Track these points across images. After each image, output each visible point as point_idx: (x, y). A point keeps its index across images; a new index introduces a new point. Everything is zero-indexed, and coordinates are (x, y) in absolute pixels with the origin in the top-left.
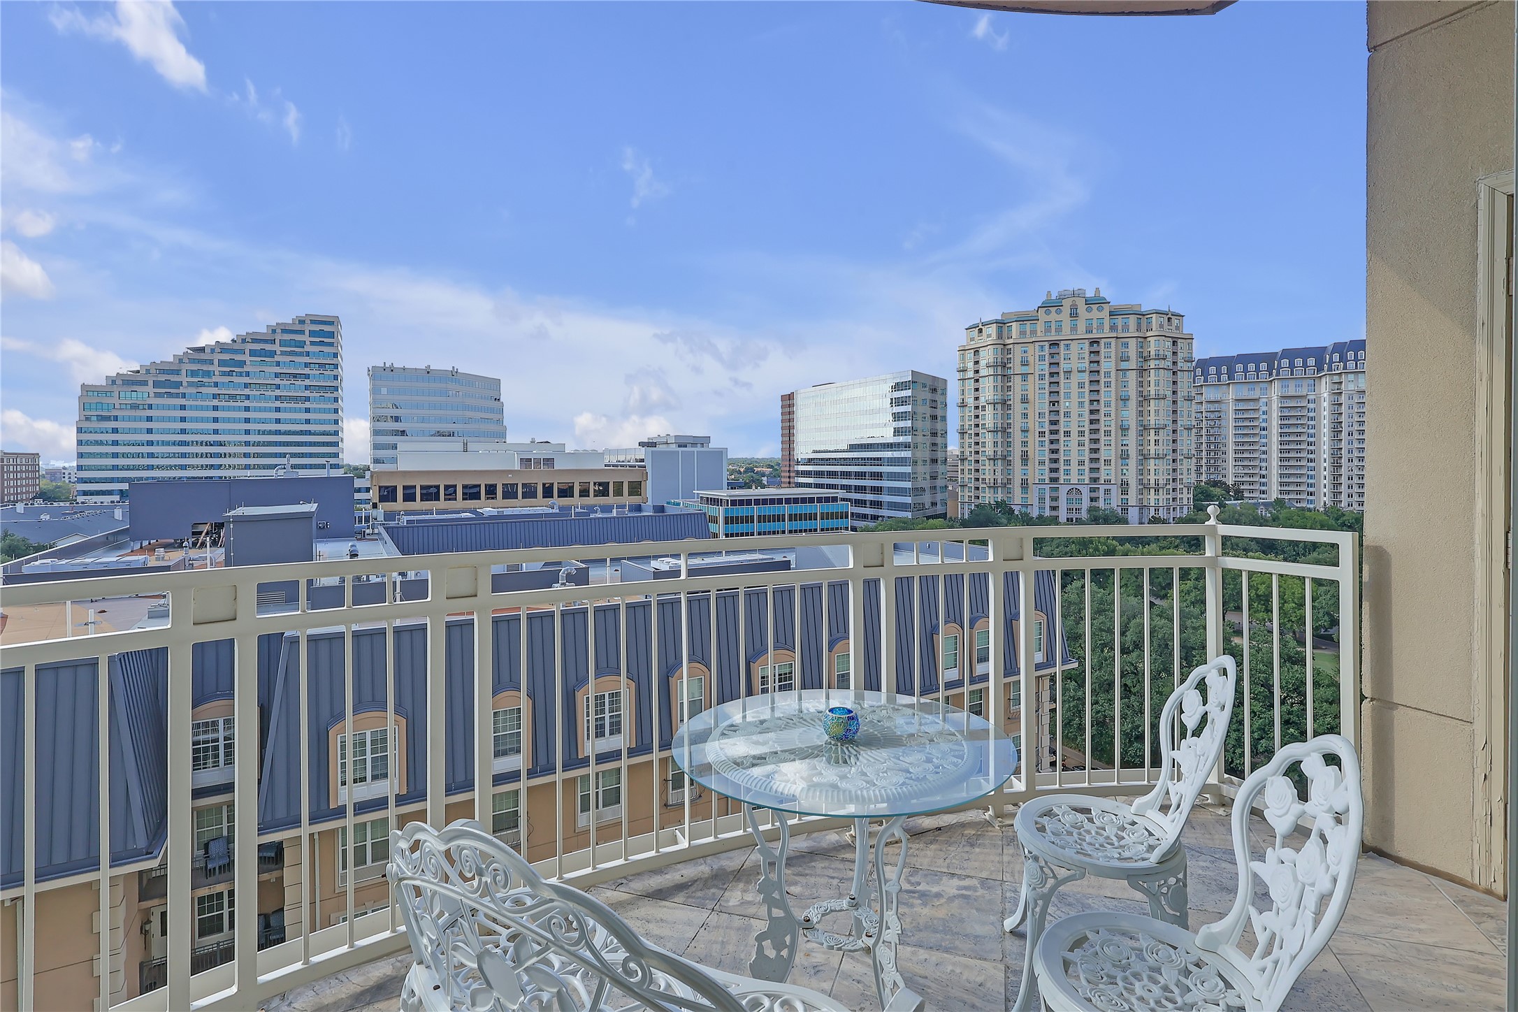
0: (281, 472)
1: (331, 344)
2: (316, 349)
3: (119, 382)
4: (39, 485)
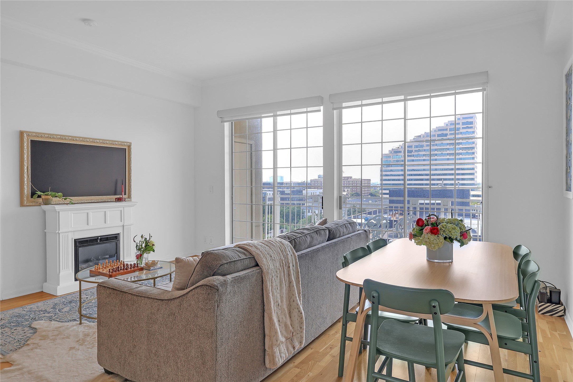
0: (440, 187)
1: (471, 128)
2: (465, 130)
3: (393, 152)
4: (370, 190)
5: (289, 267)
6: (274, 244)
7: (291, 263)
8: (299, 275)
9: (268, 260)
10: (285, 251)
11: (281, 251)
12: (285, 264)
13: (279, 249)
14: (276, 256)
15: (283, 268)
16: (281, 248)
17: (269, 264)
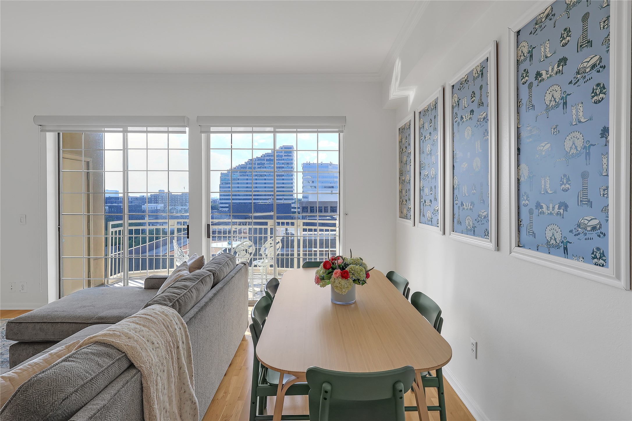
5: (178, 347)
6: (155, 320)
7: (180, 340)
8: (190, 352)
9: (148, 352)
10: (171, 326)
11: (166, 328)
12: (173, 347)
13: (163, 326)
14: (160, 338)
15: (172, 354)
16: (165, 324)
17: (151, 357)
